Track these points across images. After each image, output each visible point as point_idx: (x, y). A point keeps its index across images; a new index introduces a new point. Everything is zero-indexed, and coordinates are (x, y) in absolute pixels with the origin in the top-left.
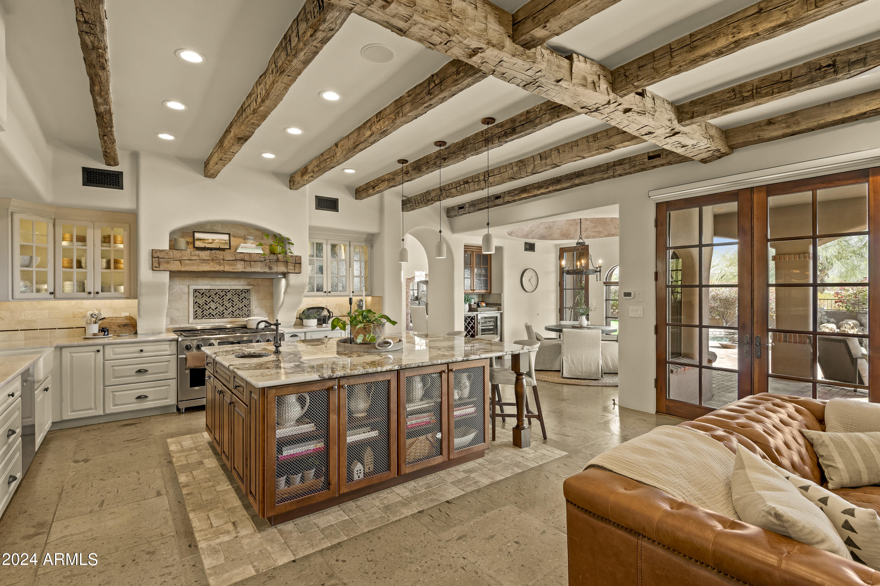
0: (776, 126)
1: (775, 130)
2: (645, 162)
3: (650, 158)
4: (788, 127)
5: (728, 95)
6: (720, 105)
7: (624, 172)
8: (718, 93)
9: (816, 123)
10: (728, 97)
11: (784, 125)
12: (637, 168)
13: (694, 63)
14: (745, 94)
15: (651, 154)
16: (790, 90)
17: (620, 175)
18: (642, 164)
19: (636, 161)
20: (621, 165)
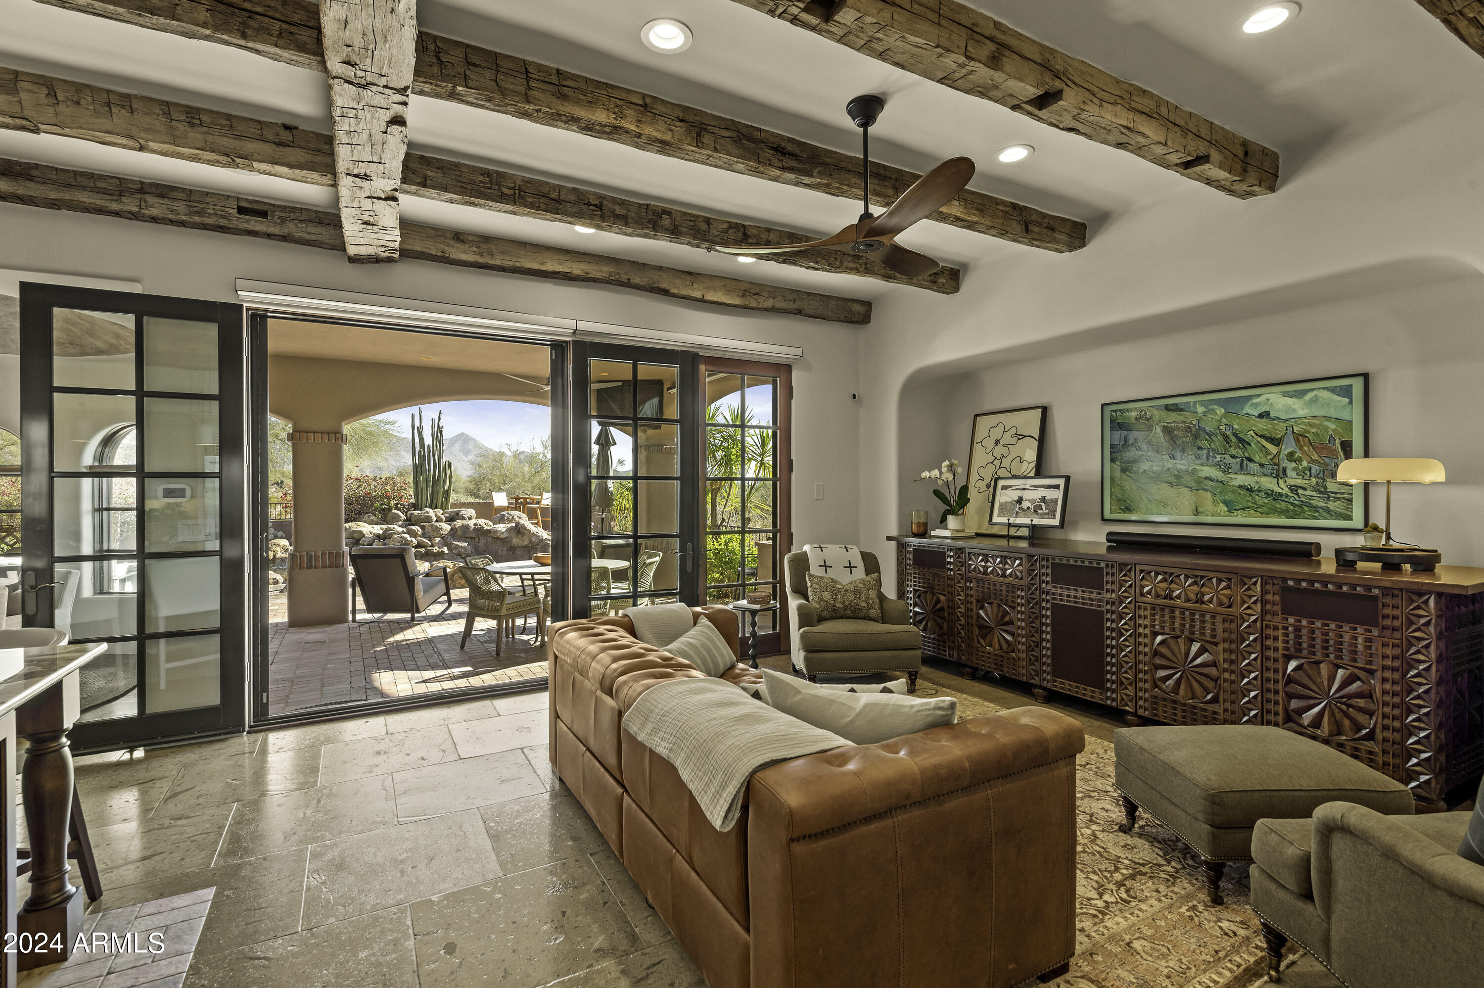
0: (466, 247)
1: (465, 252)
2: (230, 215)
3: (241, 210)
4: (481, 254)
5: (481, 178)
6: (469, 187)
7: (171, 216)
8: (468, 166)
9: (512, 264)
10: (480, 181)
11: (475, 250)
12: (210, 221)
13: (555, 119)
14: (506, 191)
15: (244, 204)
16: (557, 213)
17: (154, 220)
18: (222, 217)
19: (205, 203)
20: (162, 196)
